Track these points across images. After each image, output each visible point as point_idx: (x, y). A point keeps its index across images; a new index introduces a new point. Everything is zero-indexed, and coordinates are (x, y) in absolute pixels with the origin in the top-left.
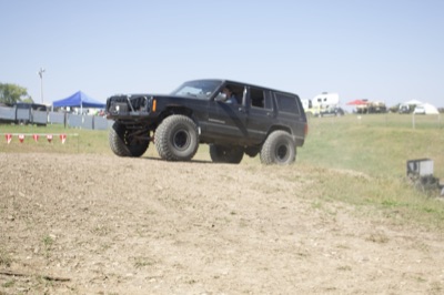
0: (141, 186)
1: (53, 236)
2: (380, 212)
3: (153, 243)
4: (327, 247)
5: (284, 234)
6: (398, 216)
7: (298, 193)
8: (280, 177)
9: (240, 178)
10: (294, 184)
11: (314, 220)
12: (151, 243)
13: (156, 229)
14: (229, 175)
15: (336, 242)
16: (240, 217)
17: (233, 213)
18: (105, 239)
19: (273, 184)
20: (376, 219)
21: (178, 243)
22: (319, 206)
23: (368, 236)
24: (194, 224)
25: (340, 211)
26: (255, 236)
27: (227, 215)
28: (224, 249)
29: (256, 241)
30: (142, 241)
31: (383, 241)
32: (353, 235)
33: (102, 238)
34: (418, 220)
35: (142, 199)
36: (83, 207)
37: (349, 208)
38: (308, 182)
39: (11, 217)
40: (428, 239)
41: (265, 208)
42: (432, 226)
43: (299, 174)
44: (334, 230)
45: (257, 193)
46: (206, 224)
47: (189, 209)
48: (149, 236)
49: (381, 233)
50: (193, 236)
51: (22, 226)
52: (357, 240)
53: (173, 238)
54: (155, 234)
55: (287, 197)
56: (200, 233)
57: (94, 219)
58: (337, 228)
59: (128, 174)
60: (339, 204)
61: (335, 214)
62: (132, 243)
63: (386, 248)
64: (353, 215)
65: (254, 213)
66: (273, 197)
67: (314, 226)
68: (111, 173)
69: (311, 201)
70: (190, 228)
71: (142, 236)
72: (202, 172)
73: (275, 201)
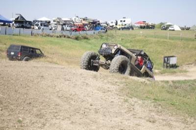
0: (49, 89)
1: (21, 119)
2: (153, 104)
3: (62, 122)
4: (131, 125)
5: (113, 117)
6: (160, 107)
7: (118, 93)
8: (108, 82)
9: (92, 84)
10: (115, 87)
11: (125, 108)
13: (61, 114)
14: (86, 82)
15: (135, 122)
16: (95, 107)
17: (91, 105)
18: (42, 120)
19: (106, 86)
20: (151, 108)
21: (72, 122)
22: (126, 101)
23: (147, 118)
24: (77, 111)
25: (136, 104)
26: (102, 118)
27: (88, 106)
28: (91, 126)
29: (103, 121)
30: (57, 121)
31: (154, 122)
32: (141, 118)
33: (41, 120)
34: (168, 110)
35: (52, 97)
36: (29, 102)
37: (139, 102)
38: (121, 85)
39: (1, 109)
40: (172, 121)
41: (104, 102)
42: (174, 113)
43: (116, 80)
44: (134, 115)
45: (100, 93)
46: (81, 112)
47: (72, 102)
48: (60, 118)
49: (153, 117)
50: (77, 118)
51: (7, 114)
52: (143, 121)
53: (70, 120)
54: (62, 118)
55: (113, 95)
56: (80, 117)
57: (35, 109)
58: (135, 114)
59: (43, 82)
60: (135, 99)
61: (134, 106)
62: (54, 122)
63: (155, 125)
64: (141, 106)
65: (100, 105)
66: (107, 95)
67: (125, 112)
68: (35, 81)
69: (123, 98)
70: (75, 114)
71: (57, 119)
72: (75, 80)
73: (108, 98)
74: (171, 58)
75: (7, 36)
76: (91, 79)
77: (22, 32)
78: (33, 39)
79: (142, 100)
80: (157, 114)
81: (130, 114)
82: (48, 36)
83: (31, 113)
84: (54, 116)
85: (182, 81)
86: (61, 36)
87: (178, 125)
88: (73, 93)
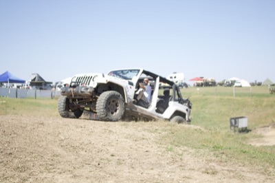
0: (49, 137)
2: (212, 153)
3: (57, 176)
4: (176, 178)
5: (147, 169)
6: (224, 156)
7: (157, 141)
8: (144, 130)
9: (118, 131)
10: (154, 135)
11: (167, 159)
12: (56, 177)
13: (60, 167)
14: (110, 129)
15: (183, 174)
16: (118, 158)
17: (112, 155)
18: (23, 175)
19: (140, 135)
20: (209, 158)
21: (75, 176)
22: (171, 150)
23: (204, 170)
24: (86, 163)
25: (185, 153)
26: (127, 171)
27: (108, 156)
28: (107, 180)
29: (128, 174)
30: (50, 175)
31: (214, 173)
32: (194, 169)
33: (22, 174)
34: (237, 159)
35: (50, 146)
36: (9, 152)
37: (191, 151)
38: (164, 133)
40: (243, 171)
41: (135, 152)
42: (247, 163)
43: (157, 128)
44: (181, 166)
45: (128, 140)
46: (94, 163)
47: (82, 152)
48: (55, 172)
49: (213, 168)
50: (85, 171)
52: (196, 173)
53: (71, 173)
54: (59, 171)
55: (149, 144)
56: (90, 169)
57: (16, 161)
58: (183, 165)
59: (41, 129)
60: (184, 148)
61: (181, 155)
62: (43, 177)
63: (216, 178)
64: (194, 156)
65: (127, 155)
66: (140, 143)
67: (167, 163)
68: (29, 128)
69: (165, 146)
70: (83, 166)
71: (50, 172)
72: (92, 127)
73: (141, 146)
74: (240, 120)
78: (53, 102)
79: (196, 148)
80: (219, 165)
84: (46, 169)
87: (255, 177)
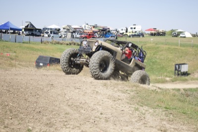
0: (60, 98)
1: (30, 128)
2: (164, 113)
5: (124, 126)
6: (171, 116)
7: (128, 101)
8: (119, 90)
9: (102, 92)
10: (125, 95)
11: (136, 117)
13: (71, 123)
14: (97, 90)
16: (105, 116)
17: (101, 114)
19: (116, 95)
20: (162, 117)
22: (137, 109)
23: (158, 127)
24: (87, 120)
25: (147, 113)
26: (112, 127)
27: (99, 114)
29: (113, 130)
31: (165, 131)
32: (152, 127)
33: (51, 129)
34: (180, 119)
35: (61, 105)
36: (38, 110)
37: (150, 111)
38: (132, 94)
39: (10, 118)
41: (115, 110)
42: (186, 122)
43: (127, 89)
44: (145, 124)
45: (110, 101)
46: (91, 121)
47: (82, 111)
48: (69, 127)
49: (164, 126)
50: (87, 127)
51: (16, 123)
52: (154, 130)
53: (80, 129)
54: (72, 127)
55: (123, 104)
56: (90, 126)
57: (45, 118)
58: (146, 123)
59: (53, 91)
60: (146, 108)
61: (144, 114)
64: (152, 115)
65: (110, 114)
66: (117, 103)
67: (136, 121)
68: (45, 90)
69: (134, 106)
70: (85, 123)
71: (67, 128)
72: (85, 89)
73: (118, 106)
74: (182, 66)
75: (17, 44)
76: (101, 87)
77: (31, 40)
78: (43, 46)
79: (153, 108)
80: (168, 123)
81: (141, 123)
82: (58, 43)
83: (41, 122)
84: (64, 125)
85: (194, 89)
86: (70, 44)
88: (83, 102)
